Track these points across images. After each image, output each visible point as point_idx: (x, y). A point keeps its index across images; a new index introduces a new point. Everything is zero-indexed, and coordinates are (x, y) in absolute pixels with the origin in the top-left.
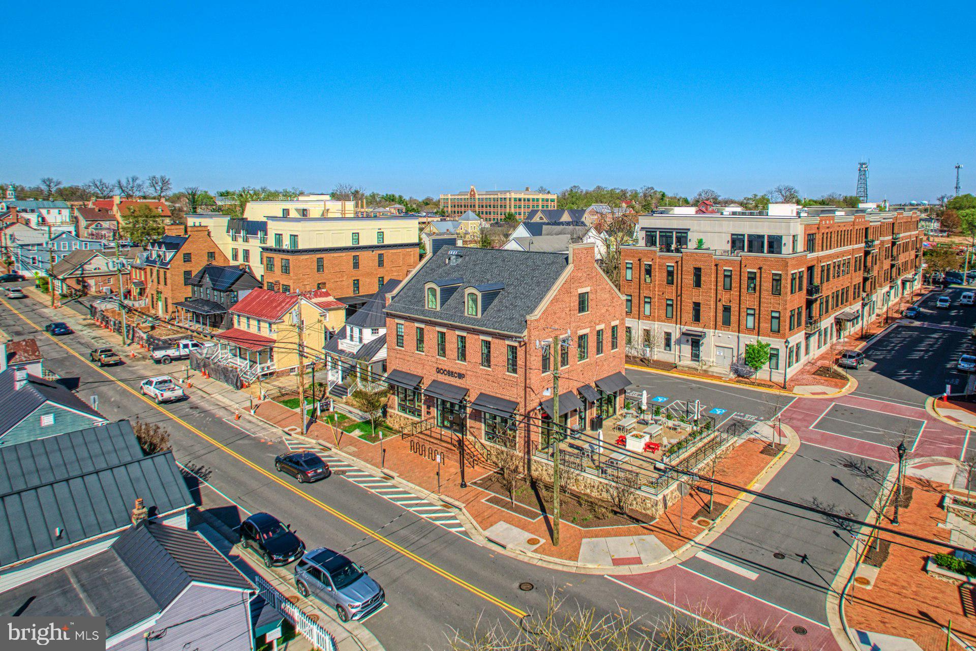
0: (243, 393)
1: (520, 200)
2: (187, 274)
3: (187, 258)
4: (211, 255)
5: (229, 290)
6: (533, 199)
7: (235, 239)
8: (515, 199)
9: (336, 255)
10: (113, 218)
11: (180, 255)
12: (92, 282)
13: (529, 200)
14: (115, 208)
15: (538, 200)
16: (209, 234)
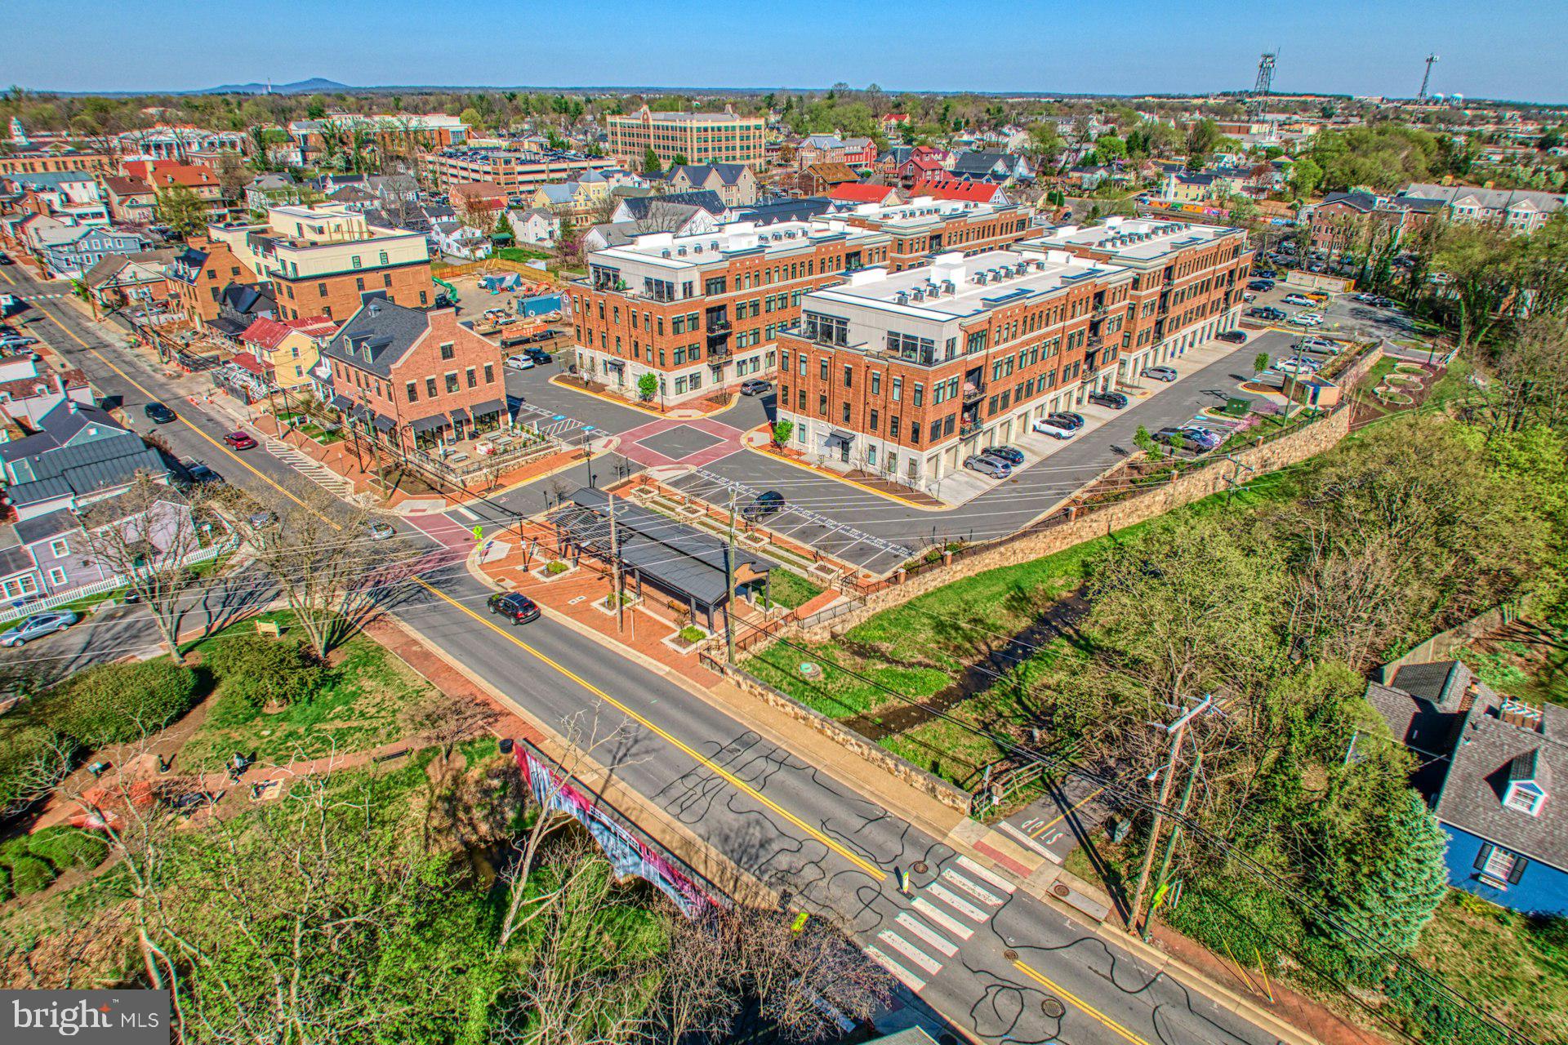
0: (251, 408)
1: (706, 130)
2: (215, 290)
3: (212, 274)
4: (236, 271)
5: (247, 312)
6: (727, 128)
7: (256, 254)
8: (699, 129)
9: (338, 279)
10: (149, 190)
11: (204, 272)
12: (128, 291)
13: (719, 129)
14: (150, 177)
15: (734, 128)
16: (230, 249)
